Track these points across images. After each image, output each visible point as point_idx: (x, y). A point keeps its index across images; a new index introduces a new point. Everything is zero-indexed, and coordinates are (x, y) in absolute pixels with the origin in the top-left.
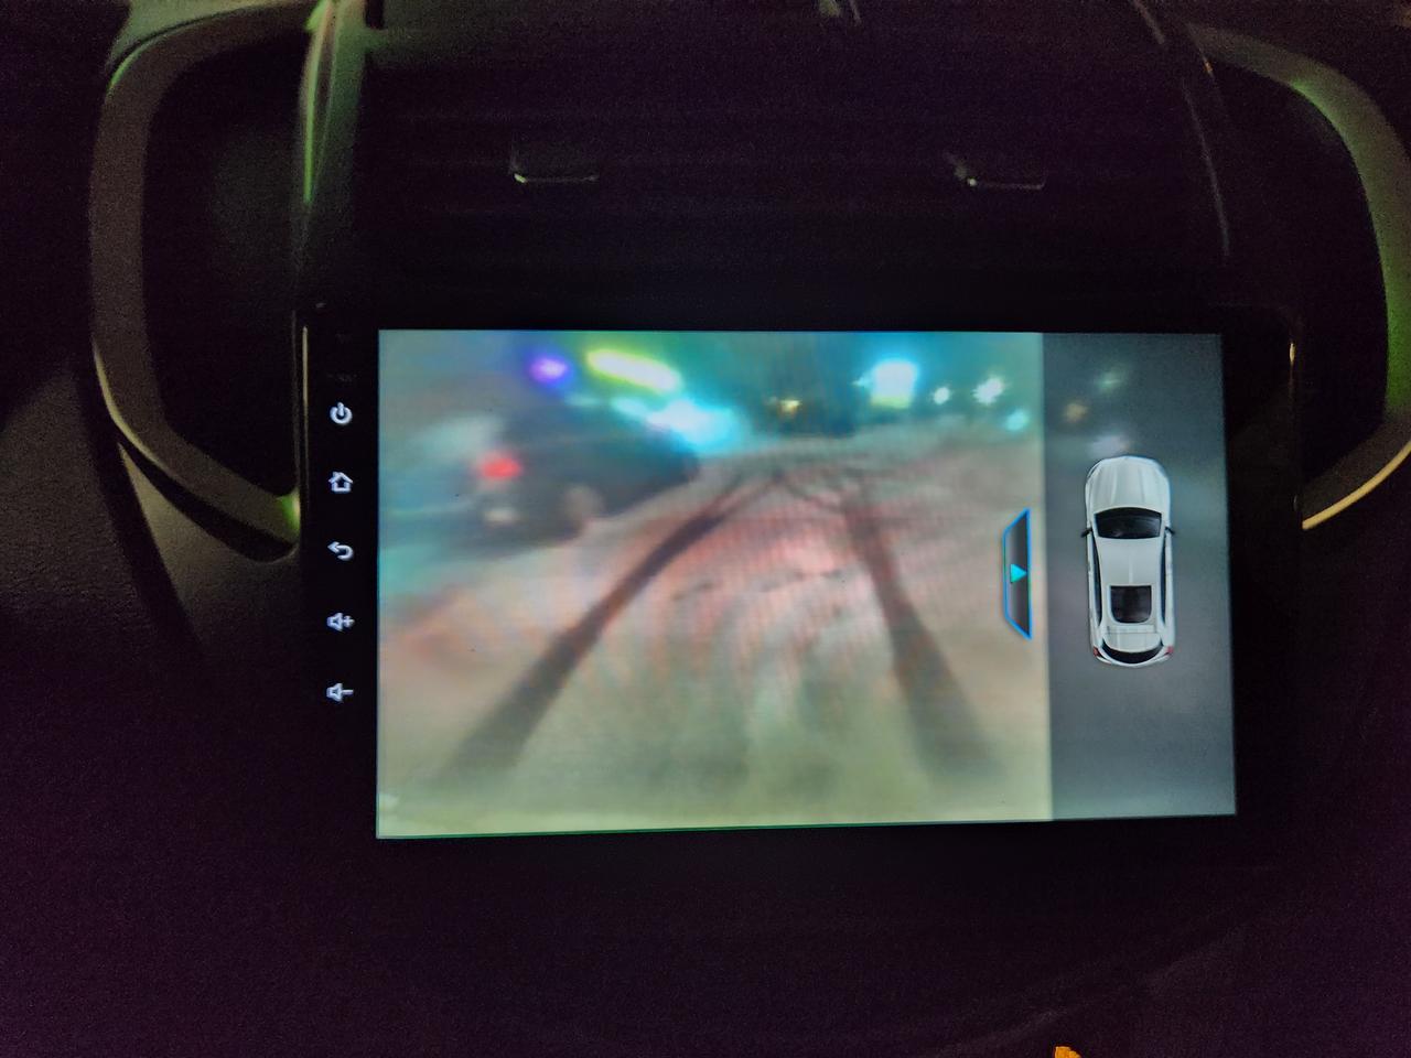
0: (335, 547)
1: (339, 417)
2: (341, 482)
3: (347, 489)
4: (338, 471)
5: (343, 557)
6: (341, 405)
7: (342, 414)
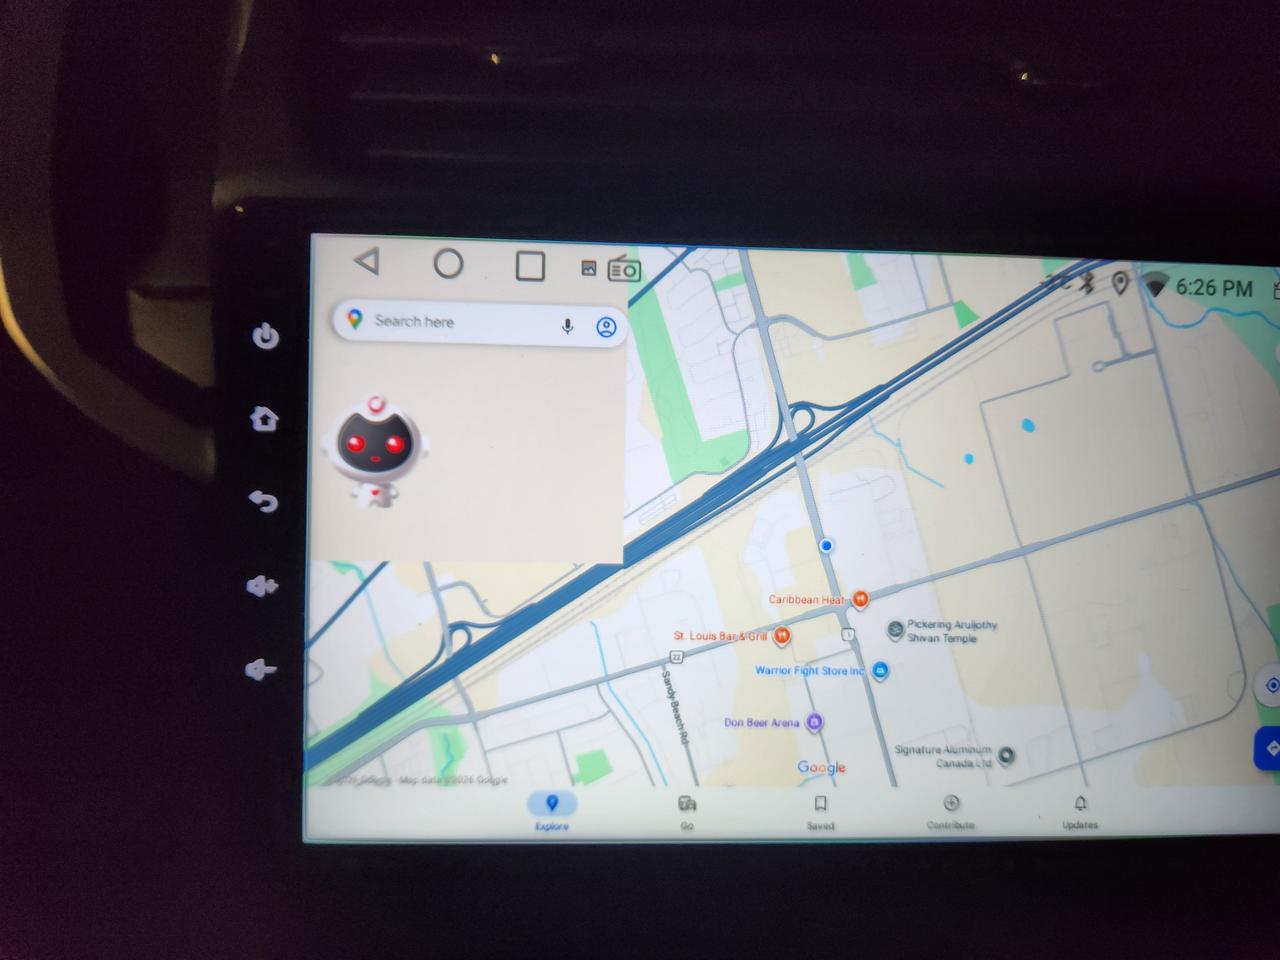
0: (257, 497)
1: (265, 341)
2: (264, 419)
3: (272, 427)
4: (262, 405)
5: (265, 509)
6: (266, 326)
7: (267, 337)
